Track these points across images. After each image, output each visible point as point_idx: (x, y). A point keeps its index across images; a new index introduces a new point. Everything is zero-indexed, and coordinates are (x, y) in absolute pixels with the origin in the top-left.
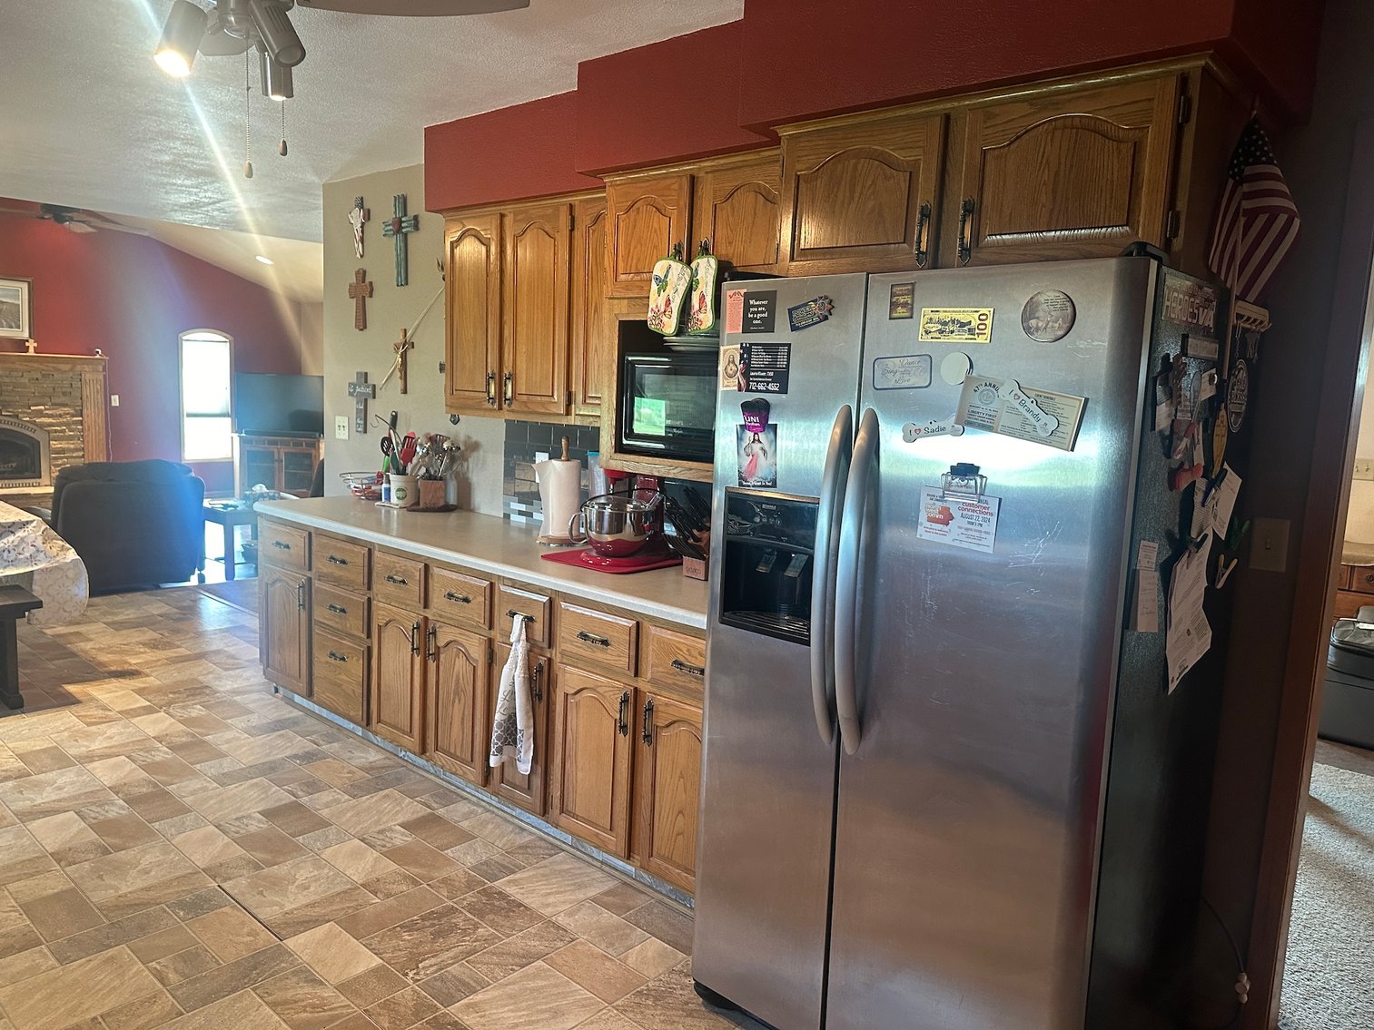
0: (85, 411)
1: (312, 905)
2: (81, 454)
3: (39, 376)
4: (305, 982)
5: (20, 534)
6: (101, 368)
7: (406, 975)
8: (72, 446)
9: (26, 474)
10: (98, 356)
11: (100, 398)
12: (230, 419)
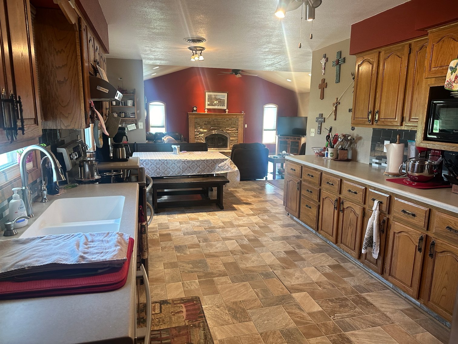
0: (239, 129)
1: (300, 285)
2: (237, 141)
3: (228, 119)
4: (298, 309)
5: (225, 162)
6: (243, 116)
7: (330, 316)
8: (235, 139)
9: (224, 146)
10: (243, 113)
11: (243, 126)
12: (276, 131)
